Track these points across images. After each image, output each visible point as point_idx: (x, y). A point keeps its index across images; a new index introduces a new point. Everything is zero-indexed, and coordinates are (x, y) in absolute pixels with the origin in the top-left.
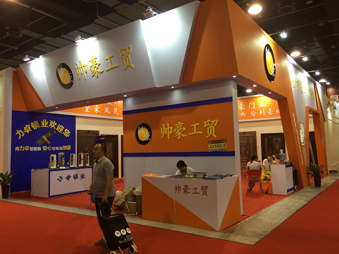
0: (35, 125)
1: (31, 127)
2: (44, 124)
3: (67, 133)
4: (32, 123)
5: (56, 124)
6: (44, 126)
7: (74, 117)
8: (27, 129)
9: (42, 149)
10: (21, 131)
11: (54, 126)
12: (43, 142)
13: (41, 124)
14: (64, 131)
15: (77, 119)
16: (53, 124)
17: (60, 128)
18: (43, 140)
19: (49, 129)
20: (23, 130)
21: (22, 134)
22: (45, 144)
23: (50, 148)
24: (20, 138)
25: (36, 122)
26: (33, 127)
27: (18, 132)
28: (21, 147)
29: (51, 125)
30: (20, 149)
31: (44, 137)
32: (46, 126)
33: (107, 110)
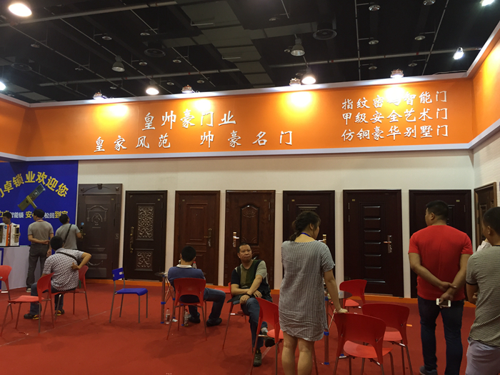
0: (17, 181)
1: (12, 183)
2: (30, 177)
3: (63, 191)
4: (14, 178)
5: (46, 176)
6: (29, 182)
7: (76, 162)
8: (8, 186)
9: (25, 216)
11: (43, 180)
13: (25, 179)
14: (57, 188)
15: (80, 166)
17: (52, 183)
18: (27, 202)
19: (36, 185)
20: (3, 189)
21: (1, 195)
22: (30, 208)
25: (19, 176)
29: (39, 178)
31: (28, 198)
32: (32, 181)
33: (141, 141)
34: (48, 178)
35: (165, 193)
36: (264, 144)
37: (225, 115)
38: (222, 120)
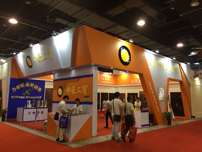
0: (22, 86)
1: (20, 86)
2: (27, 85)
3: (40, 90)
4: (21, 84)
5: (34, 85)
6: (27, 86)
7: (44, 81)
8: (18, 87)
9: (25, 98)
10: (15, 88)
11: (32, 86)
12: (27, 94)
13: (25, 85)
14: (38, 89)
15: (46, 82)
16: (32, 85)
17: (36, 87)
18: (26, 93)
19: (30, 87)
20: (16, 88)
21: (15, 90)
22: (27, 95)
23: (30, 97)
24: (14, 92)
25: (23, 84)
26: (21, 86)
27: (13, 89)
28: (14, 96)
29: (31, 85)
30: (13, 97)
31: (27, 92)
32: (28, 86)
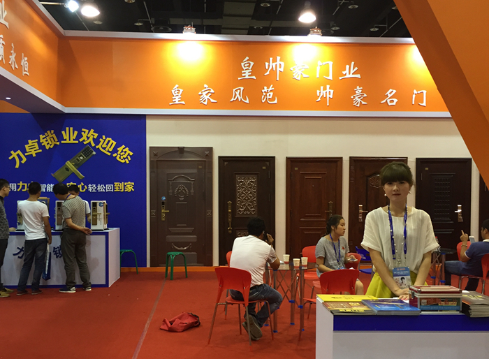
0: (48, 141)
1: (39, 144)
2: (69, 136)
3: (124, 155)
4: (41, 136)
5: (96, 135)
6: (68, 142)
7: (143, 118)
8: (32, 148)
10: (19, 152)
11: (91, 140)
14: (115, 150)
15: (149, 122)
16: (89, 136)
17: (107, 145)
18: (67, 169)
19: (80, 147)
20: (24, 151)
21: (21, 159)
23: (83, 188)
24: (17, 166)
25: (51, 134)
27: (14, 154)
28: (21, 184)
29: (84, 137)
30: (18, 187)
31: (69, 164)
32: (72, 141)
33: (237, 93)
34: (100, 137)
35: (271, 160)
36: (394, 104)
37: (348, 67)
38: (344, 73)
